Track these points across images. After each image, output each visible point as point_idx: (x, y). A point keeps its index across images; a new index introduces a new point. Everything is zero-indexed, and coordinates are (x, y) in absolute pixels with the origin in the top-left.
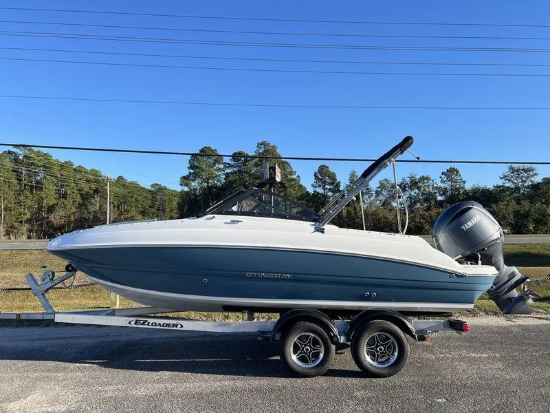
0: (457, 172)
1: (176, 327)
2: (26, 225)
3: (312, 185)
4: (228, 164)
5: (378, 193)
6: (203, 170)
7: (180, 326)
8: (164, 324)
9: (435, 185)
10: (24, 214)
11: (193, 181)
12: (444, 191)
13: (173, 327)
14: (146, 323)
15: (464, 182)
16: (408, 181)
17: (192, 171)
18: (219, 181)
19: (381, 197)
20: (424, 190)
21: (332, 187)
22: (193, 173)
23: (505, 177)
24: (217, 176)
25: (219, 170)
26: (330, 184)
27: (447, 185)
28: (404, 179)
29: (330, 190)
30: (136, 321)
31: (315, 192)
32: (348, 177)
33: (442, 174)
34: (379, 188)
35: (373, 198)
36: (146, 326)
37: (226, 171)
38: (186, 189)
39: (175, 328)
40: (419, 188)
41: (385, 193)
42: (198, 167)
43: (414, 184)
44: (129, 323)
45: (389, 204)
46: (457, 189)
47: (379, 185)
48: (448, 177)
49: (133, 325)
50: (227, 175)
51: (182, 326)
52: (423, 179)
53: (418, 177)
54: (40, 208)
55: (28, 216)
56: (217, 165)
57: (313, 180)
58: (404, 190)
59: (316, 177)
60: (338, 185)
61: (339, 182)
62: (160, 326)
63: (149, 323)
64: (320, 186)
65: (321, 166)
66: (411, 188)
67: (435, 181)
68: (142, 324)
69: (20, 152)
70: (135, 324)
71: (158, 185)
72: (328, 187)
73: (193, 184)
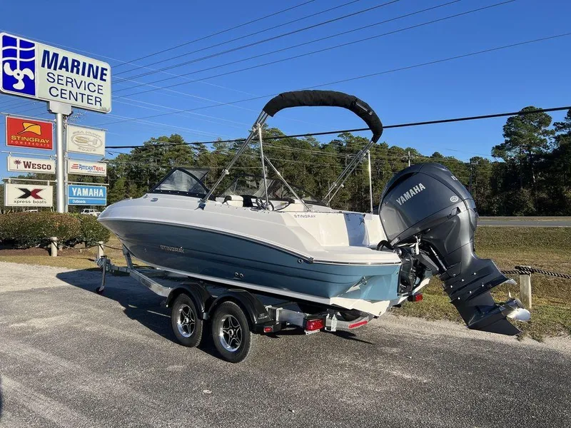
2: (348, 204)
4: (562, 124)
6: (521, 136)
10: (346, 195)
11: (509, 150)
17: (508, 139)
18: (546, 147)
22: (510, 141)
24: (542, 141)
25: (546, 133)
37: (556, 135)
38: (501, 160)
42: (515, 133)
50: (558, 138)
54: (360, 189)
55: (349, 197)
56: (543, 128)
69: (343, 140)
71: (478, 158)
73: (509, 153)
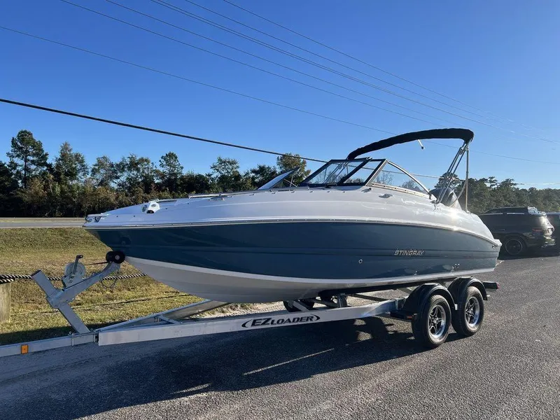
0: (176, 158)
1: (311, 320)
3: (8, 154)
5: (94, 171)
7: (316, 318)
8: (294, 319)
9: (154, 169)
12: (162, 176)
13: (307, 320)
14: (270, 322)
15: (182, 168)
16: (128, 161)
19: (98, 176)
20: (143, 172)
21: (35, 158)
23: (214, 167)
26: (34, 155)
27: (165, 170)
28: (123, 159)
29: (33, 162)
30: (254, 321)
31: (12, 163)
32: (60, 149)
33: (162, 158)
34: (96, 165)
35: (89, 176)
36: (270, 326)
39: (309, 322)
40: (138, 170)
41: (102, 171)
43: (133, 165)
44: (244, 325)
45: (106, 184)
46: (175, 175)
47: (95, 162)
48: (167, 161)
49: (249, 327)
51: (318, 318)
52: (142, 160)
53: (138, 158)
57: (10, 149)
58: (122, 170)
59: (14, 143)
60: (45, 157)
61: (47, 154)
62: (290, 322)
63: (273, 321)
64: (18, 156)
65: (22, 132)
66: (129, 169)
67: (155, 164)
68: (264, 324)
70: (253, 325)
72: (31, 158)
